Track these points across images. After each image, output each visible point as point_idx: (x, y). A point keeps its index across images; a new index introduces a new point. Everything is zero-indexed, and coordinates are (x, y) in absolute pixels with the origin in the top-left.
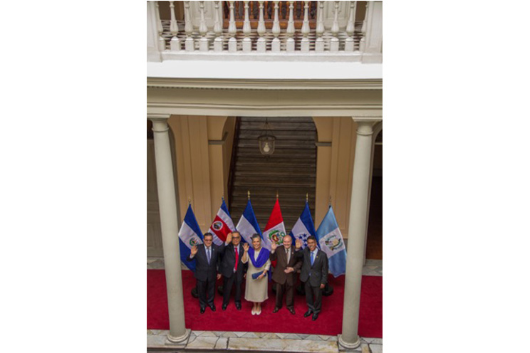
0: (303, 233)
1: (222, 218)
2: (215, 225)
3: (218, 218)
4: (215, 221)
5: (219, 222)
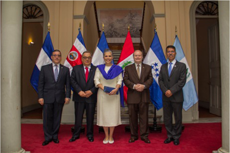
2: (71, 55)
3: (74, 49)
4: (71, 51)
5: (75, 52)
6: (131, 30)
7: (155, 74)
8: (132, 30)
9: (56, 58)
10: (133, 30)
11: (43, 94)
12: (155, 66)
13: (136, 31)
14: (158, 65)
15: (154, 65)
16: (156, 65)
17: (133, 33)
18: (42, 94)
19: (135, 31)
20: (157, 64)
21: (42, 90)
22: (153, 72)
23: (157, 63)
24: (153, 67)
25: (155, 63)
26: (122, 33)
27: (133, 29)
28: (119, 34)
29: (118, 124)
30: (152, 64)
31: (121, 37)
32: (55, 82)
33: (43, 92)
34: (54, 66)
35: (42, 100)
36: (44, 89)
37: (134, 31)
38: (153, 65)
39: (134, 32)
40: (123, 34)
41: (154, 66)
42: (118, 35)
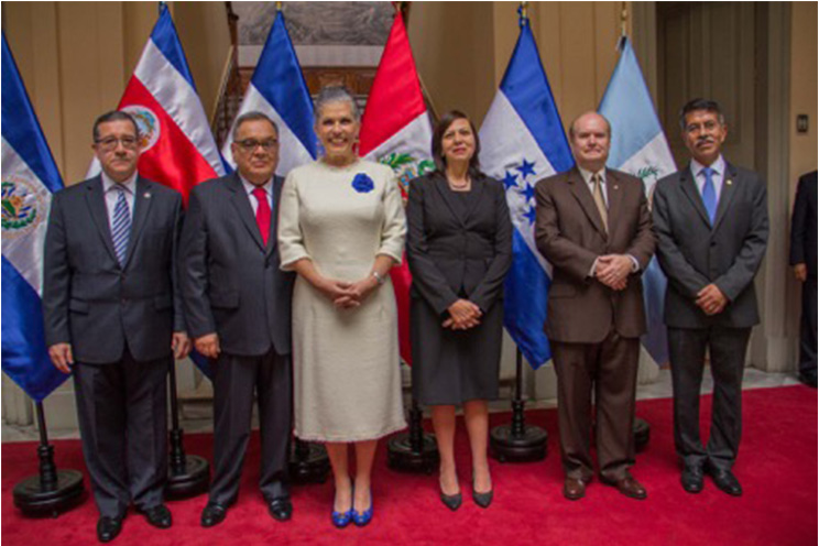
0: (517, 158)
1: (156, 91)
3: (136, 93)
5: (142, 109)
6: (357, 13)
7: (521, 209)
8: (359, 16)
9: (118, 154)
10: (364, 14)
11: (69, 323)
12: (525, 176)
13: (375, 19)
14: (534, 169)
15: (520, 169)
16: (527, 168)
17: (362, 27)
18: (64, 320)
19: (371, 18)
20: (532, 165)
21: (61, 305)
22: (514, 200)
23: (530, 161)
24: (515, 177)
25: (525, 162)
26: (321, 27)
27: (362, 11)
28: (307, 31)
29: (384, 428)
30: (511, 166)
31: (314, 41)
32: (117, 266)
33: (69, 311)
34: (110, 189)
35: (65, 351)
36: (69, 297)
37: (366, 19)
38: (513, 172)
39: (368, 21)
40: (325, 28)
41: (520, 174)
42: (306, 35)
